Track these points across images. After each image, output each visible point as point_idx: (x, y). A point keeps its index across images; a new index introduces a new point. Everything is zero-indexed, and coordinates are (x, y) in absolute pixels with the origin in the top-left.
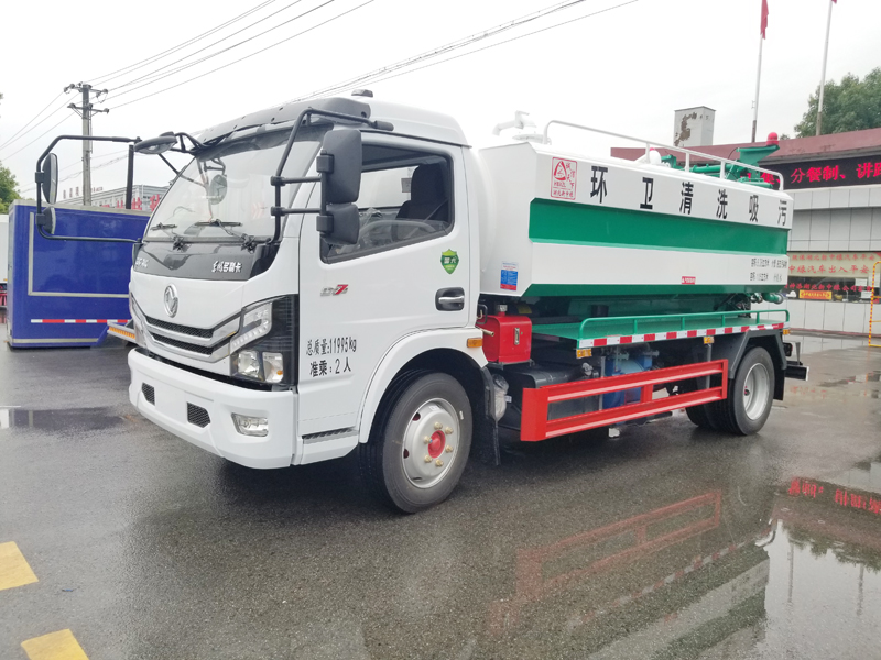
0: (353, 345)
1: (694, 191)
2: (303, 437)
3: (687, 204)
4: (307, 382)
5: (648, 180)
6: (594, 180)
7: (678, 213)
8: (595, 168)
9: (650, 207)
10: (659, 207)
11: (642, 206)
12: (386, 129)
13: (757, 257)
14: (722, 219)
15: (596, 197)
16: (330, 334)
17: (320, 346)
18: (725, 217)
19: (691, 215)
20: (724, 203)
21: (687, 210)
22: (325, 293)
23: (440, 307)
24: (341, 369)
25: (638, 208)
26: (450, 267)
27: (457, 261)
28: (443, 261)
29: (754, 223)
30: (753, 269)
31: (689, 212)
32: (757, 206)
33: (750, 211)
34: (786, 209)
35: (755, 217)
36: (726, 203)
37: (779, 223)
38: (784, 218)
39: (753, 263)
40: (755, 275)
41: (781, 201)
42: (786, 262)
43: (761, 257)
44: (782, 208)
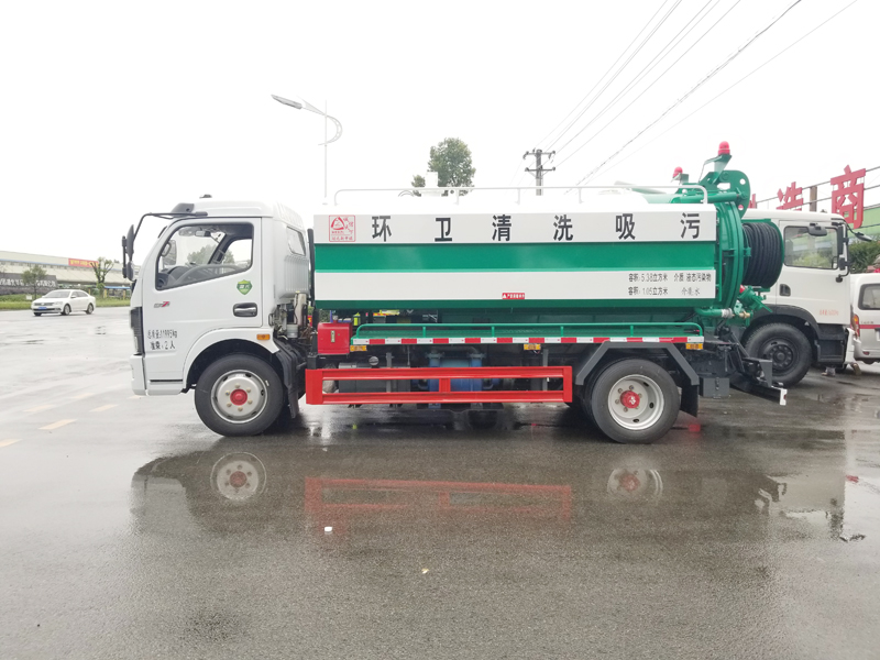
0: (175, 334)
1: (512, 221)
2: (152, 381)
3: (503, 232)
4: (150, 352)
5: (444, 220)
6: (375, 226)
7: (491, 241)
8: (375, 218)
9: (450, 239)
10: (463, 239)
11: (437, 240)
12: (204, 215)
13: (640, 272)
14: (563, 241)
15: (379, 238)
16: (161, 327)
17: (156, 334)
18: (569, 239)
19: (512, 241)
20: (566, 227)
21: (504, 238)
22: (156, 306)
23: (236, 314)
24: (169, 346)
25: (434, 242)
26: (245, 290)
27: (251, 286)
28: (238, 287)
29: (629, 239)
30: (633, 284)
31: (508, 239)
32: (633, 224)
33: (618, 230)
34: (698, 221)
35: (630, 234)
36: (571, 226)
37: (683, 236)
38: (694, 231)
39: (633, 278)
40: (639, 289)
41: (684, 215)
42: (709, 275)
43: (650, 272)
44: (688, 222)
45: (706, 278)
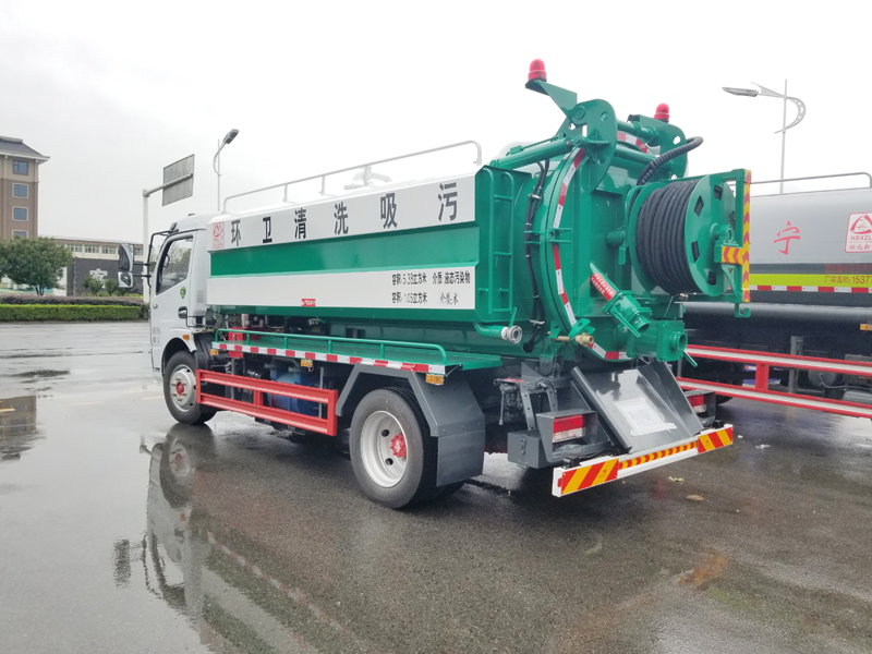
0: (159, 331)
1: (307, 216)
3: (302, 229)
4: (153, 345)
5: (267, 219)
6: (233, 231)
7: (294, 240)
8: (232, 223)
9: (270, 240)
10: (278, 238)
11: (265, 241)
13: (401, 272)
14: (342, 234)
15: (235, 242)
17: (154, 331)
18: (346, 232)
19: (307, 239)
20: (343, 217)
21: (302, 235)
22: (154, 308)
23: (179, 316)
24: (158, 341)
25: (262, 244)
26: (183, 295)
27: (186, 292)
28: (181, 292)
29: (392, 228)
30: (396, 289)
31: (304, 237)
32: (394, 206)
33: (383, 216)
34: (455, 194)
35: (392, 221)
36: (346, 216)
37: (440, 218)
38: (449, 211)
39: (396, 279)
40: (402, 295)
41: (441, 187)
42: (468, 275)
43: (410, 271)
44: (446, 196)
45: (465, 278)
